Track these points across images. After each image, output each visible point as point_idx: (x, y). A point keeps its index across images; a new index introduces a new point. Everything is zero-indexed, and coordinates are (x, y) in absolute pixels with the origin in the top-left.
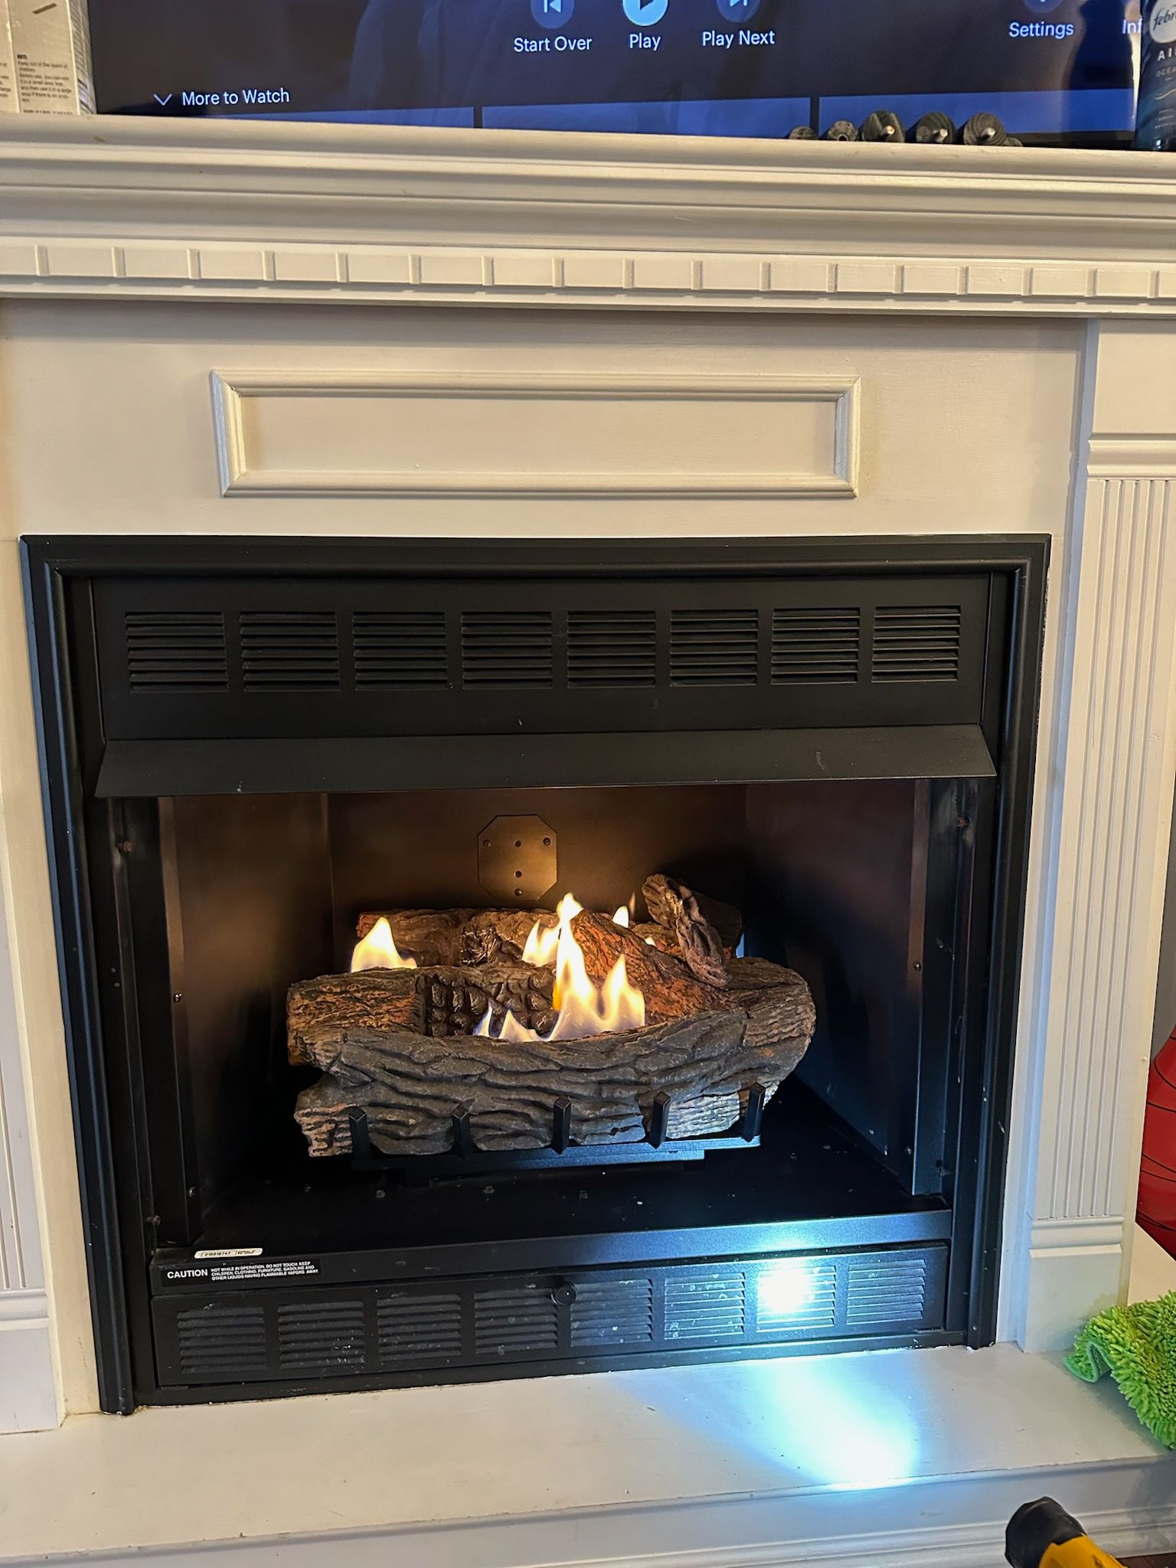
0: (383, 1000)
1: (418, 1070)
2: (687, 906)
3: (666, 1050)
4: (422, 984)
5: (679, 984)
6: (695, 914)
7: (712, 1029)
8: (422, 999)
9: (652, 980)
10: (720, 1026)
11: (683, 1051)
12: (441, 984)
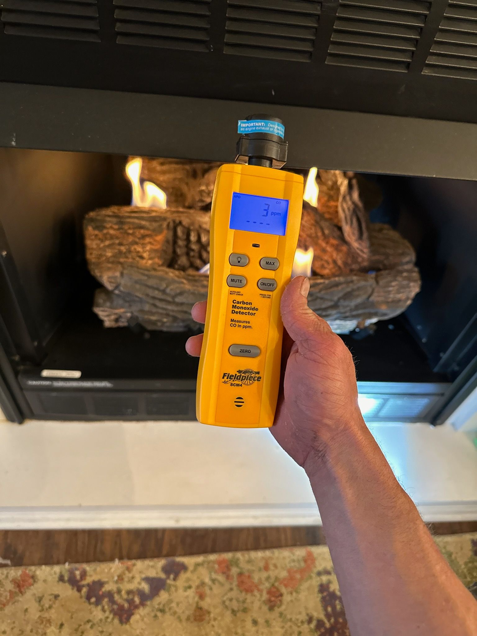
0: (147, 236)
1: (170, 299)
2: (350, 186)
3: (322, 298)
4: (172, 225)
5: (334, 242)
6: (356, 195)
7: (353, 290)
8: (171, 234)
9: (317, 237)
10: (358, 289)
11: (331, 300)
12: (184, 227)
